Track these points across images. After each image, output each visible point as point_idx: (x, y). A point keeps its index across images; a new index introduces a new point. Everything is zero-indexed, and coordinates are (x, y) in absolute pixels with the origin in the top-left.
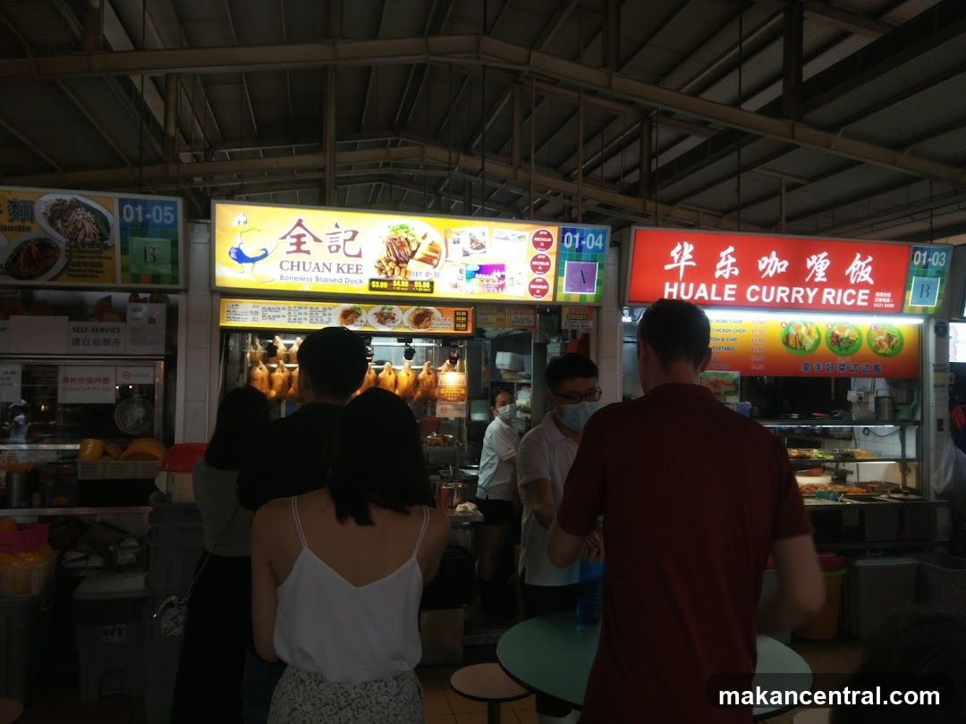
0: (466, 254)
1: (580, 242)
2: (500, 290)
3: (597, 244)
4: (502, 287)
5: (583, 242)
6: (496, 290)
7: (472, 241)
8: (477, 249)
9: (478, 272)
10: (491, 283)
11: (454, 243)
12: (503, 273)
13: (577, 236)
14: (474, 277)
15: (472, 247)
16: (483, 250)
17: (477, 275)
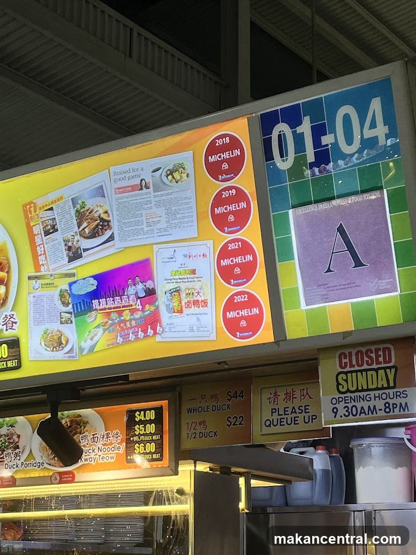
0: (75, 255)
1: (317, 143)
2: (150, 332)
3: (368, 134)
4: (153, 321)
5: (327, 140)
6: (141, 334)
7: (81, 216)
8: (94, 235)
9: (95, 295)
10: (127, 315)
11: (47, 233)
12: (149, 284)
13: (306, 127)
14: (90, 309)
15: (82, 234)
16: (108, 234)
17: (95, 302)
